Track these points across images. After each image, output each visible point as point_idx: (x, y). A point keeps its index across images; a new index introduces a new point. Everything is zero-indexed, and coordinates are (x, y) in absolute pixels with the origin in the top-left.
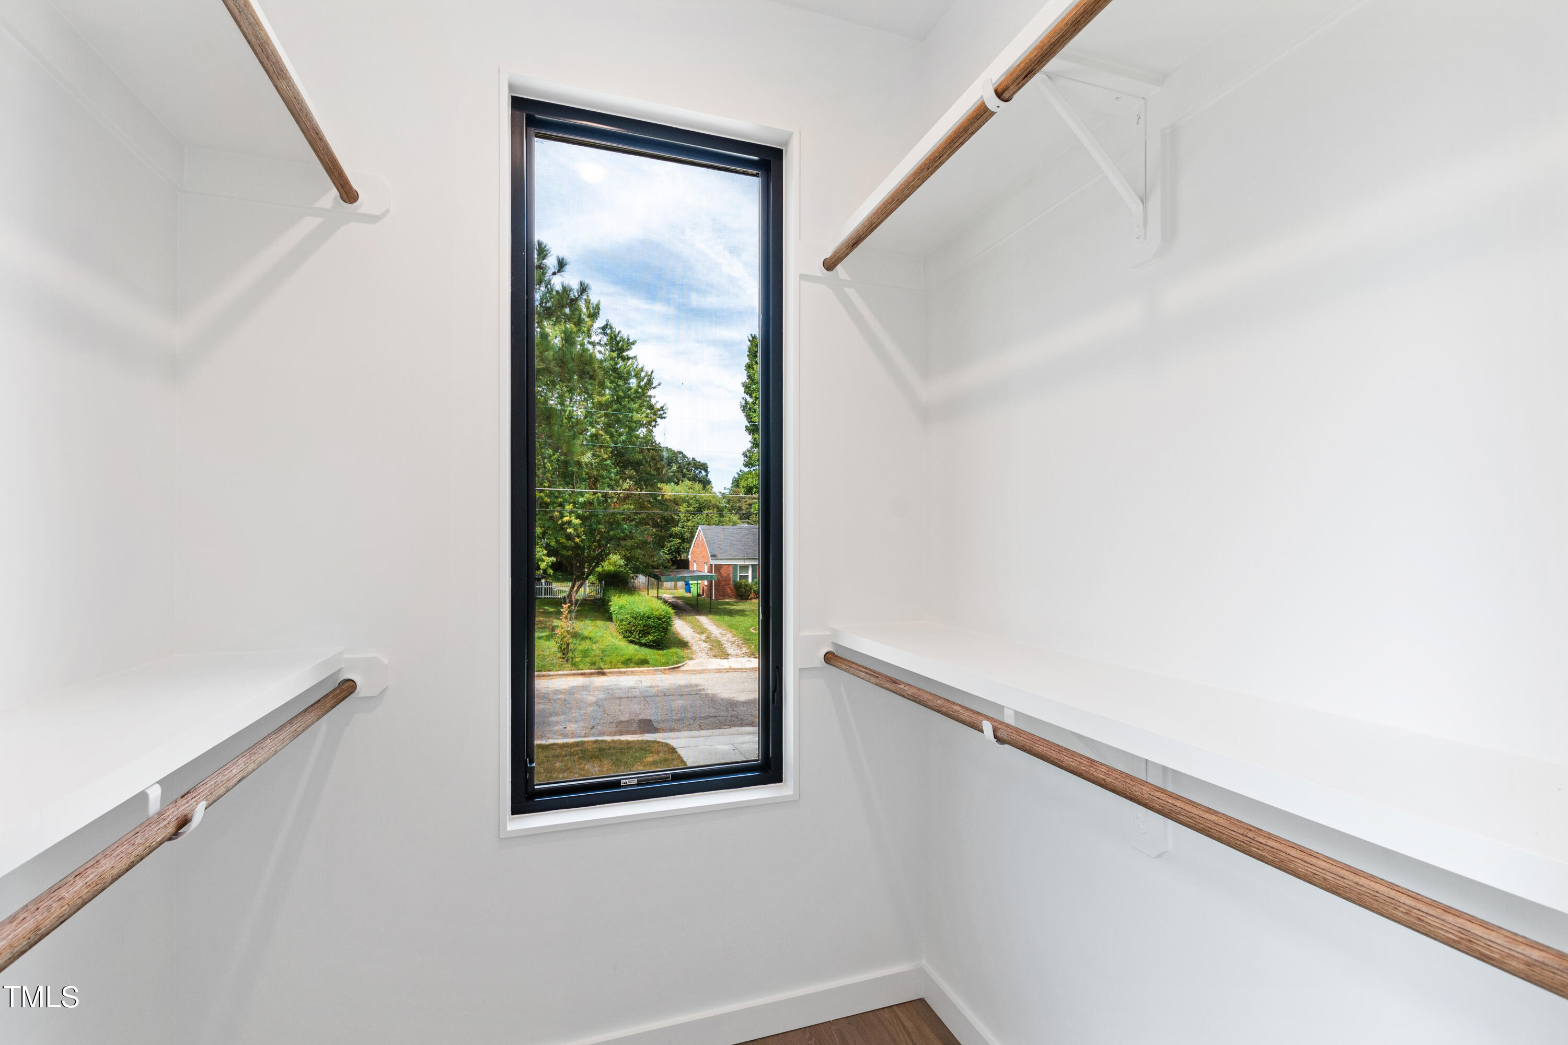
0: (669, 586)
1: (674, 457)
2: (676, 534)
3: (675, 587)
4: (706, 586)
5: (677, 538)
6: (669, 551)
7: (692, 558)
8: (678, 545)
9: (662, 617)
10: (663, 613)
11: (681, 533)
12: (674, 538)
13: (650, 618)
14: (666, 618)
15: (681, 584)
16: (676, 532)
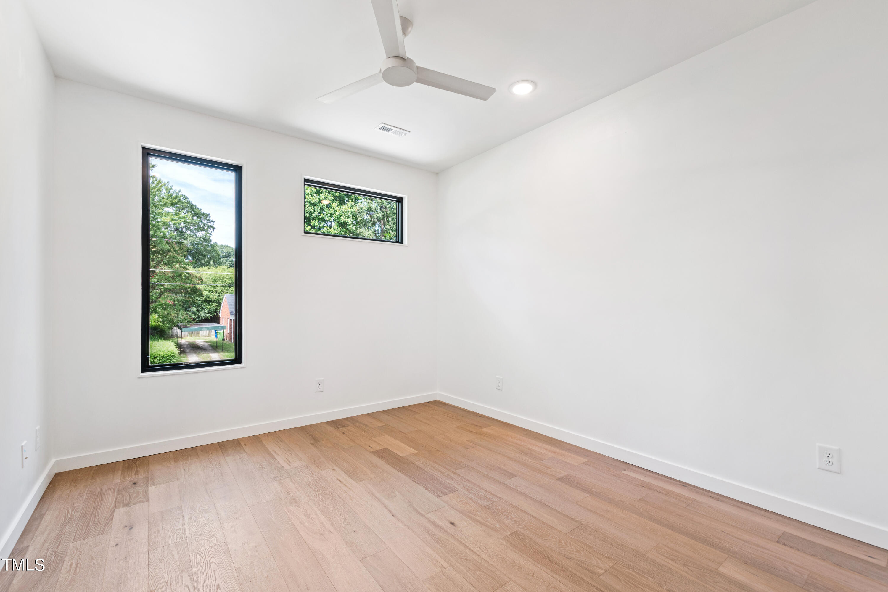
0: (204, 334)
1: (231, 251)
2: (214, 300)
3: (209, 335)
4: (228, 333)
5: (215, 303)
6: (209, 311)
7: (221, 315)
8: (216, 307)
9: (167, 356)
10: (168, 353)
11: (218, 300)
12: (213, 303)
13: (157, 357)
14: (170, 356)
15: (213, 332)
16: (214, 299)
